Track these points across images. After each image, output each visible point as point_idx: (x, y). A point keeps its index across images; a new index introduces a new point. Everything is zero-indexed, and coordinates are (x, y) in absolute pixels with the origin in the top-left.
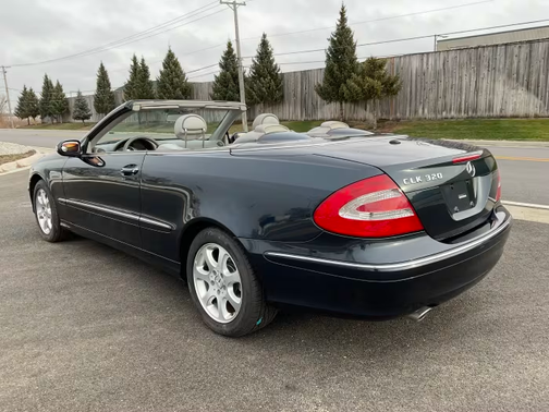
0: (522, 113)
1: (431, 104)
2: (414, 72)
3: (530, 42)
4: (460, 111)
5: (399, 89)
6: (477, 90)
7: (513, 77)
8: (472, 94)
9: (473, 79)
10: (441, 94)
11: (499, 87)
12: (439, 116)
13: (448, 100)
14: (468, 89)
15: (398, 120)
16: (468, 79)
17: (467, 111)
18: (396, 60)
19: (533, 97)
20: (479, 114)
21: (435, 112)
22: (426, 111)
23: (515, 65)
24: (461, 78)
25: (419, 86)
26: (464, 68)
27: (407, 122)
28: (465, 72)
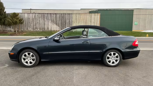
0: (55, 30)
1: (32, 27)
2: (26, 18)
3: (56, 14)
4: (40, 29)
6: (44, 24)
7: (52, 21)
8: (43, 25)
9: (43, 21)
10: (35, 24)
11: (50, 24)
12: (35, 30)
13: (37, 26)
14: (42, 24)
15: (22, 31)
16: (42, 21)
17: (42, 29)
18: (20, 14)
19: (58, 26)
20: (45, 30)
21: (33, 29)
22: (31, 29)
23: (53, 19)
24: (40, 21)
25: (28, 22)
26: (40, 18)
27: (26, 32)
28: (41, 19)
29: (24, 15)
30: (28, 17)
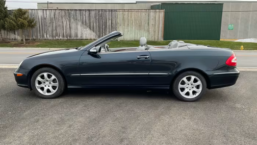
0: (89, 38)
1: (50, 32)
2: (40, 17)
3: (89, 10)
4: (64, 37)
5: (35, 24)
6: (70, 28)
7: (84, 23)
8: (68, 30)
9: (68, 23)
10: (54, 29)
11: (79, 27)
12: (54, 38)
13: (58, 31)
14: (66, 27)
15: (34, 40)
16: (66, 23)
18: (30, 11)
19: (92, 32)
20: (72, 38)
21: (52, 36)
22: (48, 36)
23: (84, 18)
24: (62, 22)
25: (43, 24)
26: (64, 18)
27: (40, 41)
28: (64, 20)
29: (37, 13)
30: (43, 16)
